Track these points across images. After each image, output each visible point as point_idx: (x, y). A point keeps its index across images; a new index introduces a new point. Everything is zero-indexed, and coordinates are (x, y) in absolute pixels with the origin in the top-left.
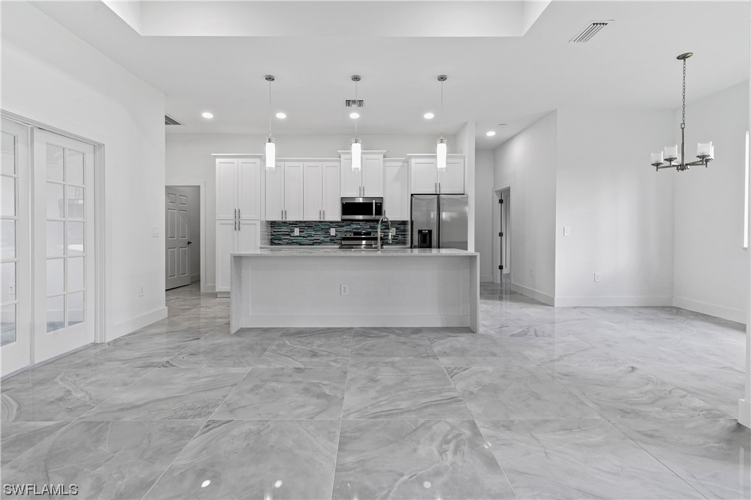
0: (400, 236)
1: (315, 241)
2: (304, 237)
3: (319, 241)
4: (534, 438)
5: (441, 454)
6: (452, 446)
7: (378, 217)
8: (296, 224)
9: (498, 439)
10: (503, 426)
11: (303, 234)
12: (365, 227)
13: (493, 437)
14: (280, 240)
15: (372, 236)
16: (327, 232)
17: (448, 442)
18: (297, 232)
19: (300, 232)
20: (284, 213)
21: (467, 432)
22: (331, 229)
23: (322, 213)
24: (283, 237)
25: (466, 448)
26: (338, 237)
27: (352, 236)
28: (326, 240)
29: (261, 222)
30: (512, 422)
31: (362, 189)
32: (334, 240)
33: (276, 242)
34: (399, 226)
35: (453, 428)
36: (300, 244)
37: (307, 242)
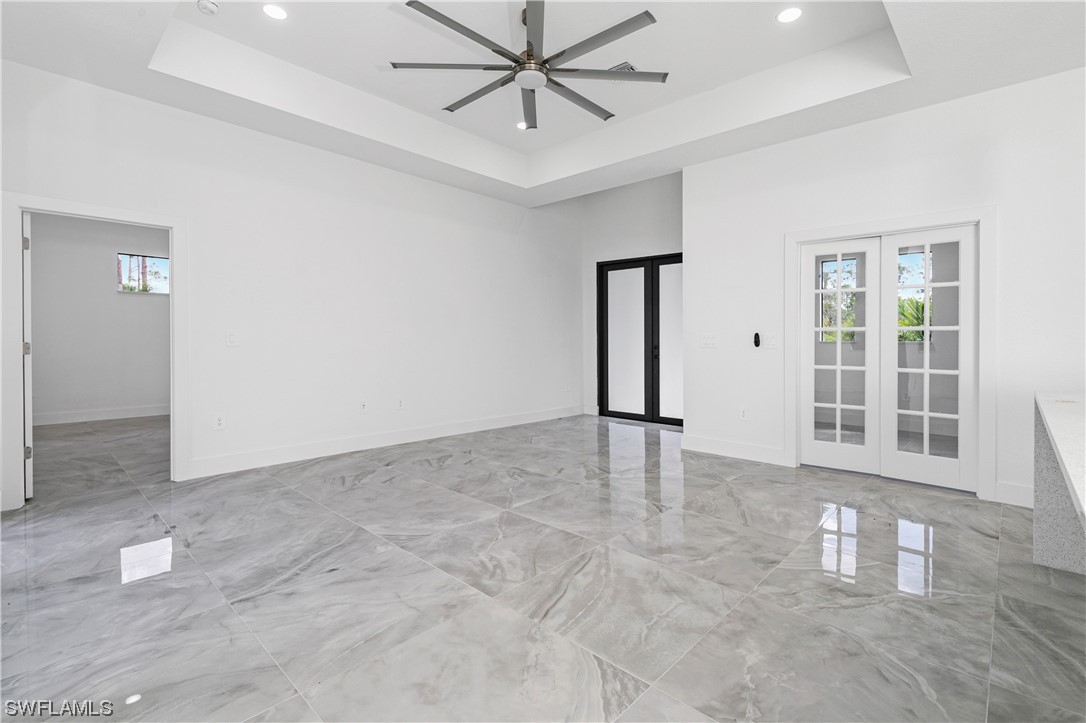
4: (415, 608)
5: (492, 557)
6: (490, 566)
9: (452, 589)
10: (454, 606)
13: (459, 589)
17: (495, 567)
21: (486, 581)
25: (477, 569)
30: (447, 617)
35: (504, 580)
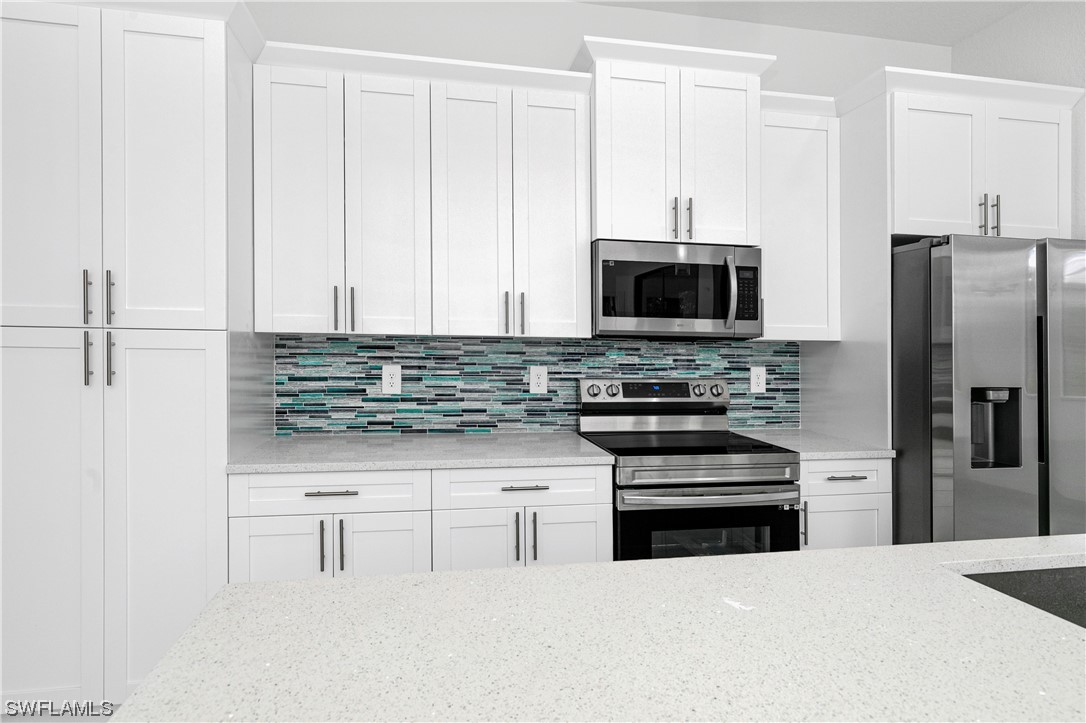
0: (779, 395)
1: (467, 418)
2: (420, 401)
3: (482, 418)
7: (742, 327)
8: (384, 346)
11: (415, 390)
12: (657, 363)
14: (319, 411)
15: (693, 399)
16: (517, 383)
18: (391, 379)
19: (405, 379)
20: (345, 299)
22: (534, 370)
23: (513, 304)
24: (331, 402)
26: (558, 402)
27: (620, 399)
28: (512, 411)
29: (235, 339)
31: (681, 210)
32: (541, 413)
33: (303, 421)
34: (778, 359)
36: (407, 430)
37: (437, 421)
